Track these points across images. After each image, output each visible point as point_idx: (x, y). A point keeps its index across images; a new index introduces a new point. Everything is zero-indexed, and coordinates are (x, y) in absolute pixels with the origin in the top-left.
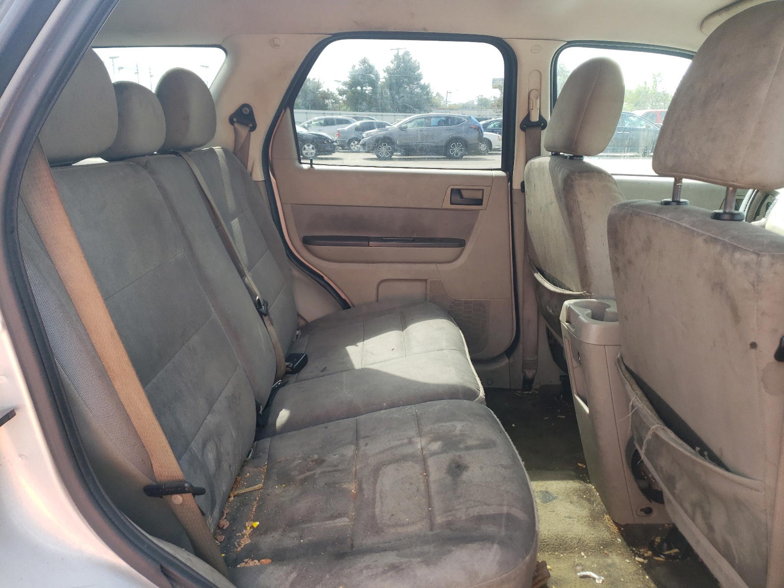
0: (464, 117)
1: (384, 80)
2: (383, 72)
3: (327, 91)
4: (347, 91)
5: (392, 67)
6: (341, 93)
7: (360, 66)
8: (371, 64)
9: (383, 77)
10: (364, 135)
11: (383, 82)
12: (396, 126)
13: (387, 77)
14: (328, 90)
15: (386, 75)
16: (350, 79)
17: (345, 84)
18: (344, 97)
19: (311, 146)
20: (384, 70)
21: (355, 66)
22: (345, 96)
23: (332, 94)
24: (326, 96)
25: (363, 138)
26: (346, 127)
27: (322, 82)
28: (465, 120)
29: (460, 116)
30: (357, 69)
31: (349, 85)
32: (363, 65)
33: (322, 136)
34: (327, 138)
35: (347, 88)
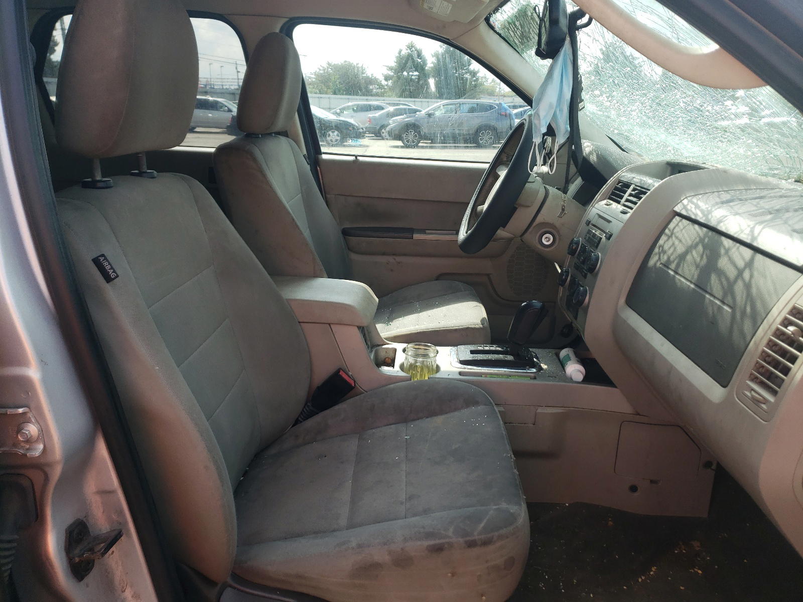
0: (495, 104)
1: (432, 65)
2: (432, 56)
3: (370, 76)
4: (393, 76)
5: (440, 52)
6: (387, 78)
7: (407, 50)
8: (418, 48)
9: (431, 62)
10: (391, 122)
11: (432, 68)
12: (423, 112)
13: (436, 62)
14: (372, 75)
15: (434, 60)
16: (396, 64)
17: (391, 69)
18: (390, 83)
19: (336, 133)
20: (432, 55)
21: (402, 50)
22: (391, 81)
23: (376, 80)
24: (371, 81)
25: (390, 125)
26: (378, 114)
27: (366, 67)
28: (496, 107)
29: (492, 103)
30: (404, 54)
31: (395, 70)
32: (410, 49)
33: (348, 122)
34: (352, 124)
35: (392, 74)
